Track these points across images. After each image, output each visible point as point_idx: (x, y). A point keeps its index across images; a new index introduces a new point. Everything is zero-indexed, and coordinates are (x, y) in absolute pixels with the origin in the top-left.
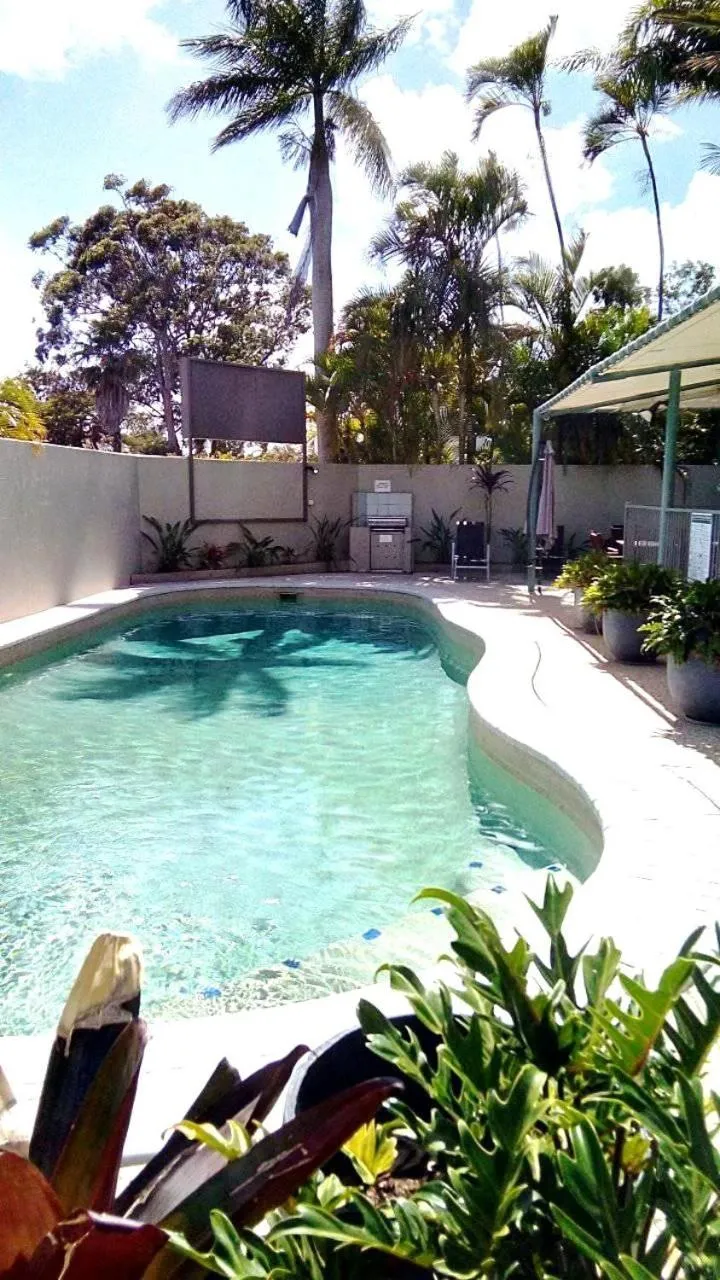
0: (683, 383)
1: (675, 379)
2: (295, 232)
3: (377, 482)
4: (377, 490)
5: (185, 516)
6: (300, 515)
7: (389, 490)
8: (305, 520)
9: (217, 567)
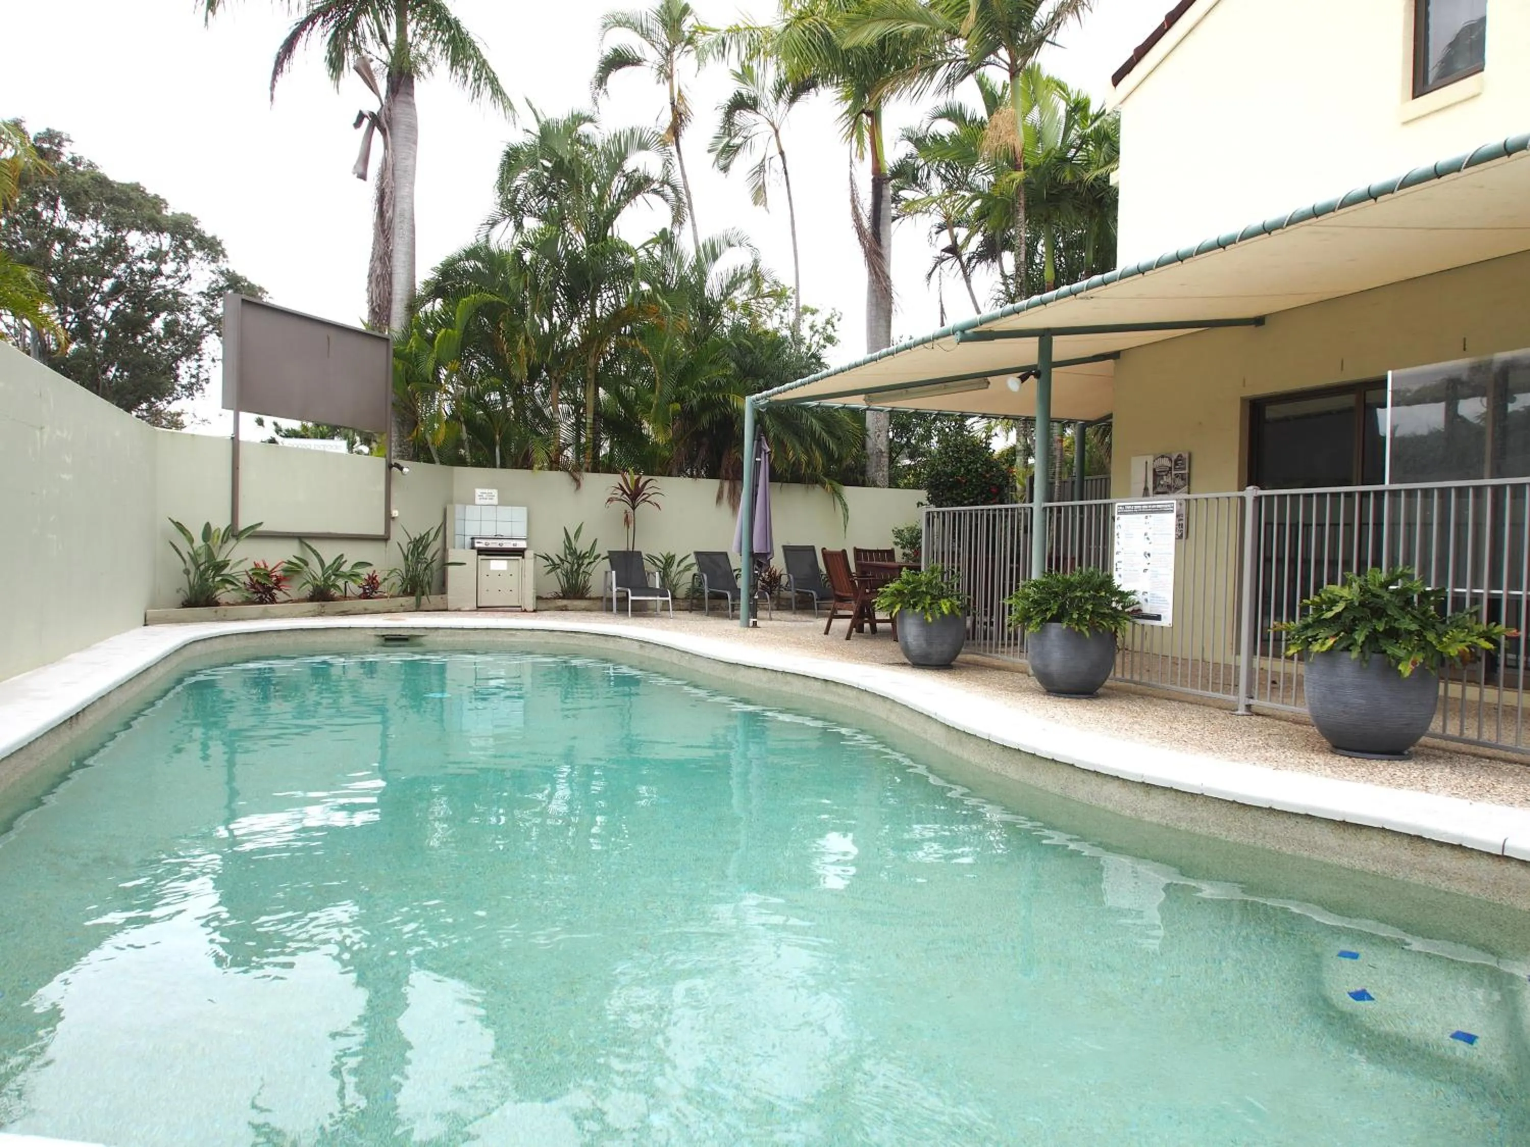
0: (1056, 356)
1: (1045, 350)
2: (363, 177)
3: (478, 491)
4: (478, 501)
5: (221, 523)
6: (381, 531)
7: (495, 501)
8: (385, 539)
9: (273, 601)
